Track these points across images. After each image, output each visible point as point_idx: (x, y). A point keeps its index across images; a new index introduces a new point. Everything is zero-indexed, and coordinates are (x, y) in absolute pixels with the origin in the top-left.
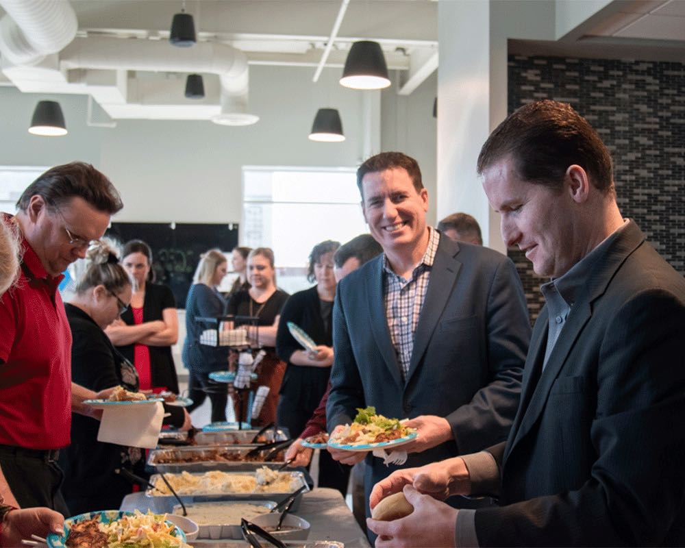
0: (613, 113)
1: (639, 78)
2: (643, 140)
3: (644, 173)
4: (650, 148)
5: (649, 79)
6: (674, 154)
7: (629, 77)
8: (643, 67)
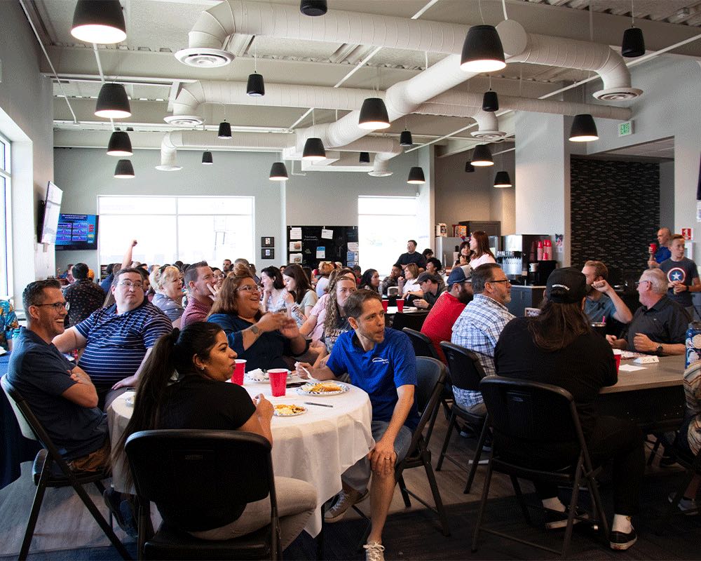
0: (600, 182)
1: (609, 168)
2: (610, 194)
3: (611, 207)
4: (613, 197)
5: (613, 168)
6: (622, 199)
7: (606, 167)
8: (611, 163)
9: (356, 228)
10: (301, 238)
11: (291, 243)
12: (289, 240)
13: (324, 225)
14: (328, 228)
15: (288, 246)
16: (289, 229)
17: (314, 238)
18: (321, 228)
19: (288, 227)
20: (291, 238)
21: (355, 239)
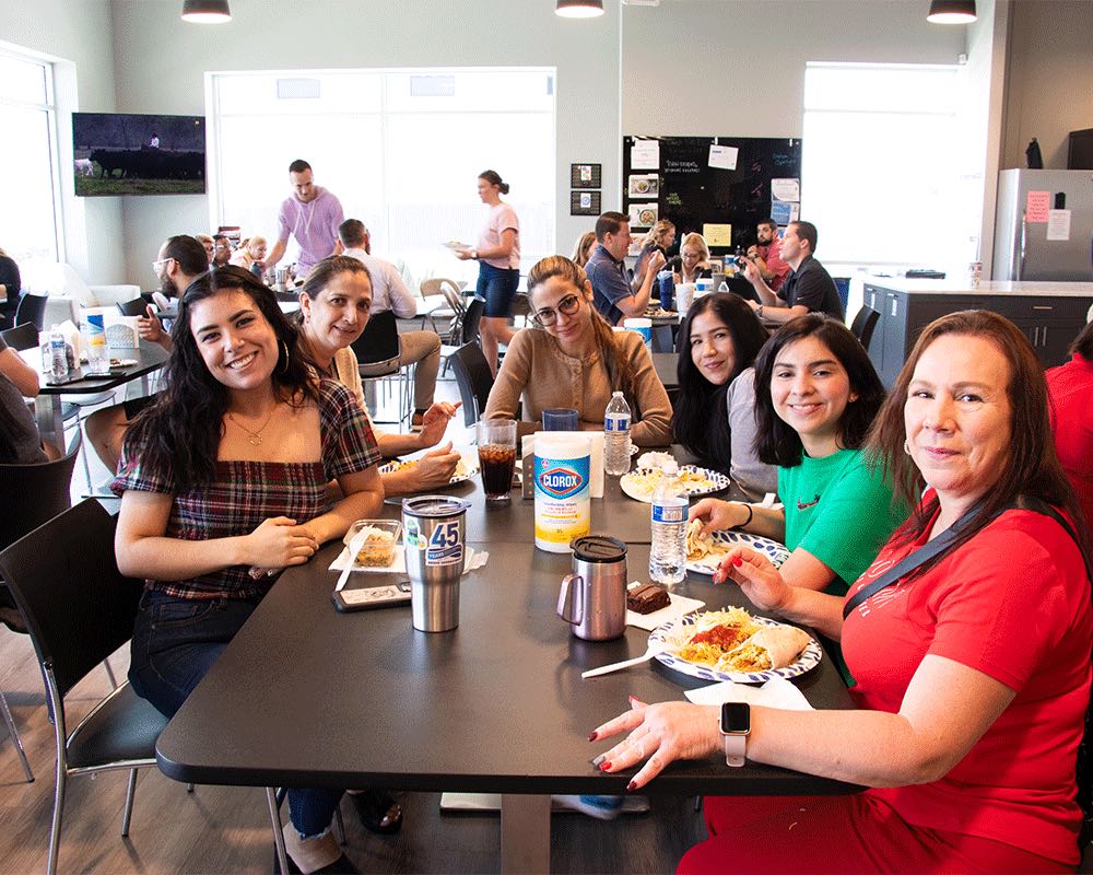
9: (798, 142)
10: (657, 167)
11: (631, 177)
12: (628, 171)
13: (717, 135)
14: (724, 142)
15: (626, 185)
16: (628, 144)
17: (691, 167)
18: (709, 141)
19: (625, 138)
20: (633, 167)
21: (791, 170)
